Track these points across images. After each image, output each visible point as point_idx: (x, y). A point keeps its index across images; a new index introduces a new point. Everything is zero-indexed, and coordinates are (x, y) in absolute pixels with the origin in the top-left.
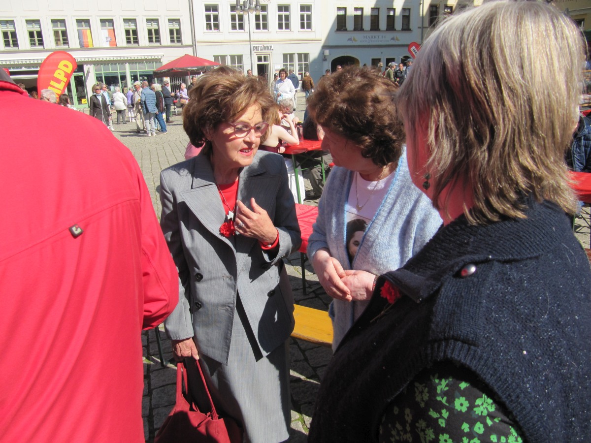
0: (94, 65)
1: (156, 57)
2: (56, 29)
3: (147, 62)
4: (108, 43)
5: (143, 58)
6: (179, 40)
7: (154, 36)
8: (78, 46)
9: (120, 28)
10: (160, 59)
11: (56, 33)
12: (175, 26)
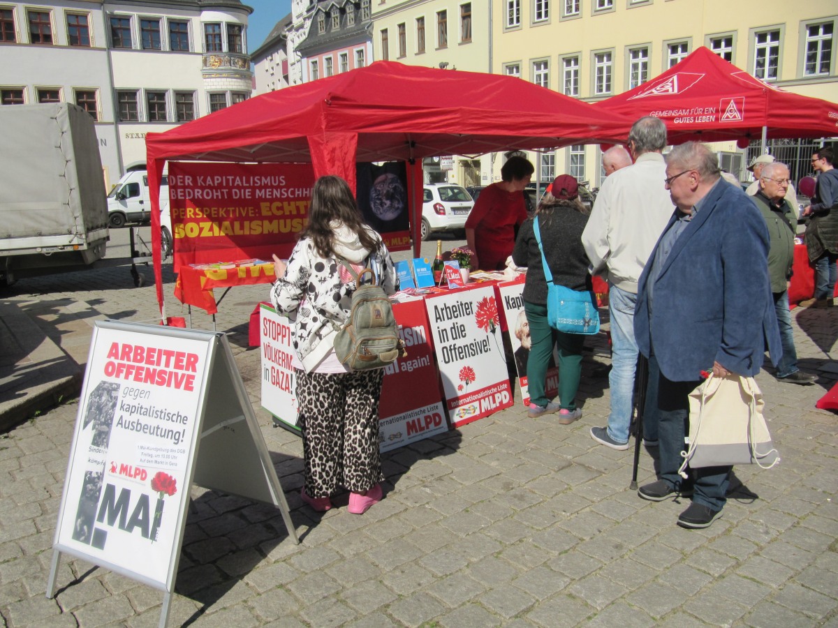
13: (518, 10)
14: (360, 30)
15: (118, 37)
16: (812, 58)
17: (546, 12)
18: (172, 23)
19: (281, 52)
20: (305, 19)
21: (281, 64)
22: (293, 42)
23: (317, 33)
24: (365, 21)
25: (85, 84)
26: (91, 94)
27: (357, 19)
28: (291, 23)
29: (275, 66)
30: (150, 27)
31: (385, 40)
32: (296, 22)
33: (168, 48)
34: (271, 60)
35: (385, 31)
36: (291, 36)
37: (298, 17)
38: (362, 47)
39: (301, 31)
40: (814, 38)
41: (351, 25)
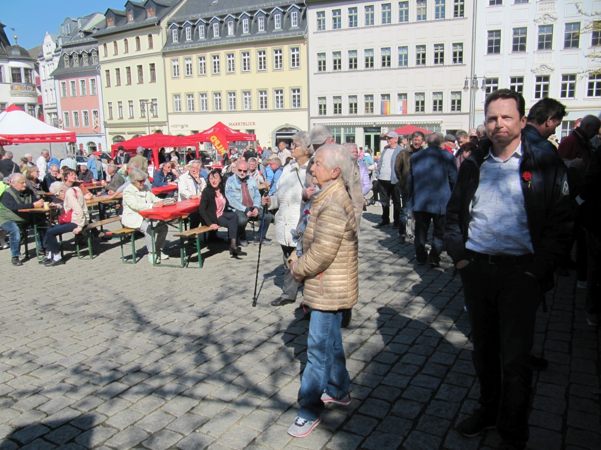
0: (388, 127)
1: (436, 123)
2: (367, 101)
3: (428, 126)
4: (401, 111)
5: (425, 123)
6: (459, 108)
7: (438, 105)
8: (380, 114)
9: (411, 101)
10: (439, 124)
11: (367, 104)
12: (457, 97)
13: (178, 70)
14: (93, 68)
16: (294, 101)
17: (191, 72)
20: (53, 56)
22: (44, 67)
23: (64, 66)
24: (95, 63)
27: (90, 62)
28: (43, 56)
31: (108, 75)
32: (46, 56)
35: (108, 71)
36: (41, 64)
37: (48, 54)
38: (94, 78)
39: (50, 62)
40: (294, 94)
41: (86, 64)
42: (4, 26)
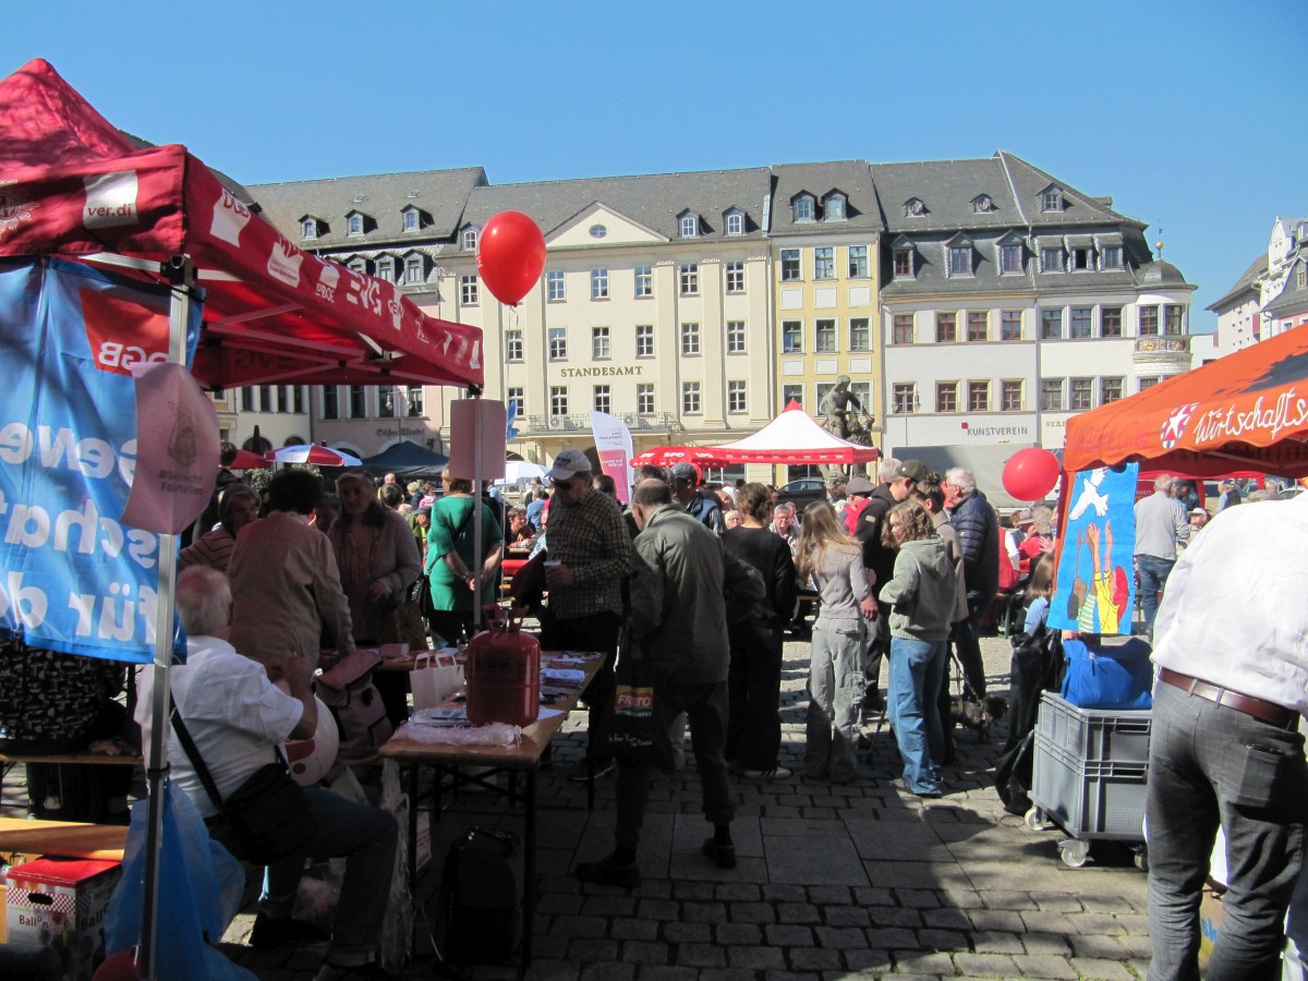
15: (1048, 329)
18: (1105, 311)
19: (1253, 303)
20: (1284, 267)
21: (1251, 319)
22: (1268, 292)
23: (1294, 286)
25: (1011, 376)
26: (1016, 384)
28: (1266, 269)
29: (1244, 321)
30: (1080, 316)
32: (1273, 269)
33: (1098, 335)
34: (1240, 312)
36: (1265, 285)
37: (1276, 263)
39: (1279, 280)
42: (1145, 227)
